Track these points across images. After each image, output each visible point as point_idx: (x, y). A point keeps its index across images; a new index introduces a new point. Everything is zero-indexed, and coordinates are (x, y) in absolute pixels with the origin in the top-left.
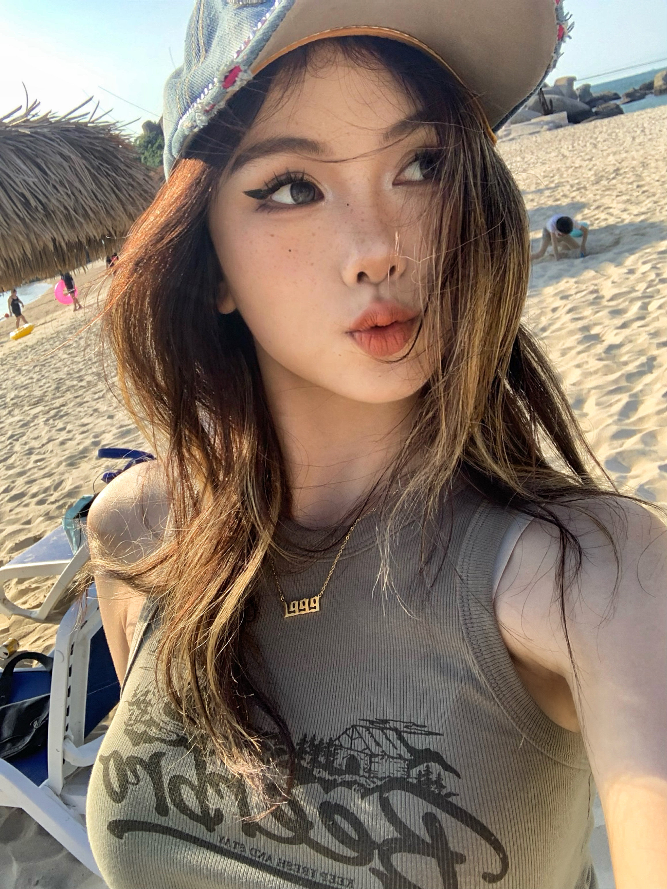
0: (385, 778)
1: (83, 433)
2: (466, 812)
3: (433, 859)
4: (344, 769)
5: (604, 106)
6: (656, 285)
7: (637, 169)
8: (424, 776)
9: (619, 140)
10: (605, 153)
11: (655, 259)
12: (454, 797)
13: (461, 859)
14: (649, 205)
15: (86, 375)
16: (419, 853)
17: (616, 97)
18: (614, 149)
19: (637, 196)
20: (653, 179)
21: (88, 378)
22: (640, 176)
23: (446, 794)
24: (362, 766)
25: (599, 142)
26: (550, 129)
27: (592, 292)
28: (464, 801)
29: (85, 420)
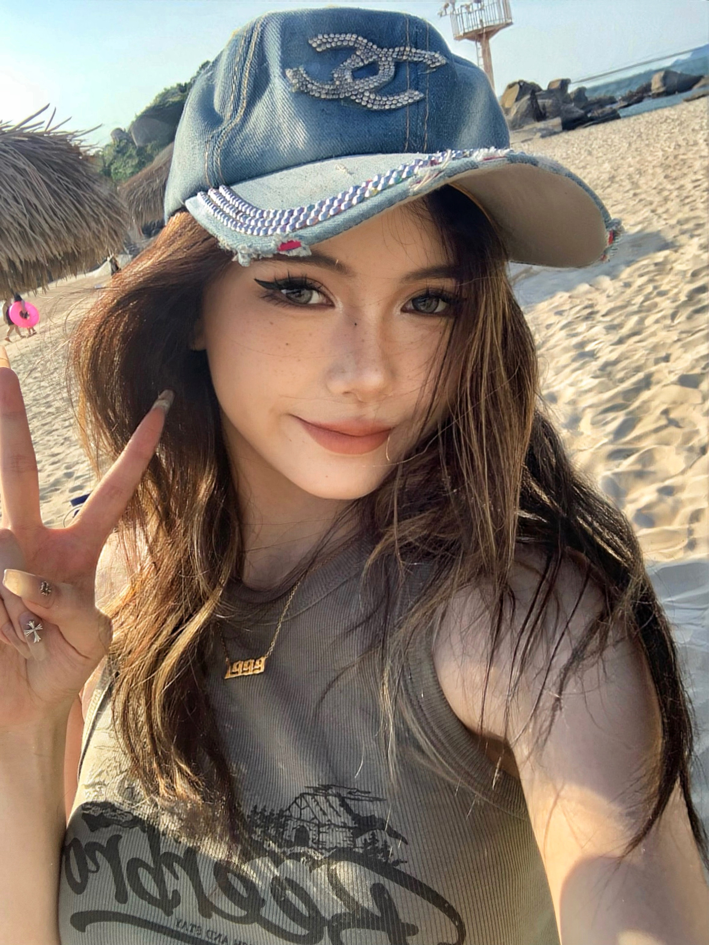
0: (333, 849)
1: (53, 463)
2: (415, 880)
3: (383, 933)
4: (293, 840)
5: (600, 111)
6: (653, 298)
7: (634, 176)
8: (370, 844)
9: (615, 146)
10: (600, 161)
11: (652, 271)
12: (402, 865)
13: (413, 930)
14: (647, 214)
15: (54, 400)
16: (368, 928)
17: (612, 101)
18: (610, 156)
19: (634, 205)
20: (650, 187)
21: (57, 404)
22: (637, 184)
23: (394, 862)
24: (311, 836)
25: (593, 149)
26: (543, 137)
27: (586, 307)
28: (412, 868)
29: (55, 450)
